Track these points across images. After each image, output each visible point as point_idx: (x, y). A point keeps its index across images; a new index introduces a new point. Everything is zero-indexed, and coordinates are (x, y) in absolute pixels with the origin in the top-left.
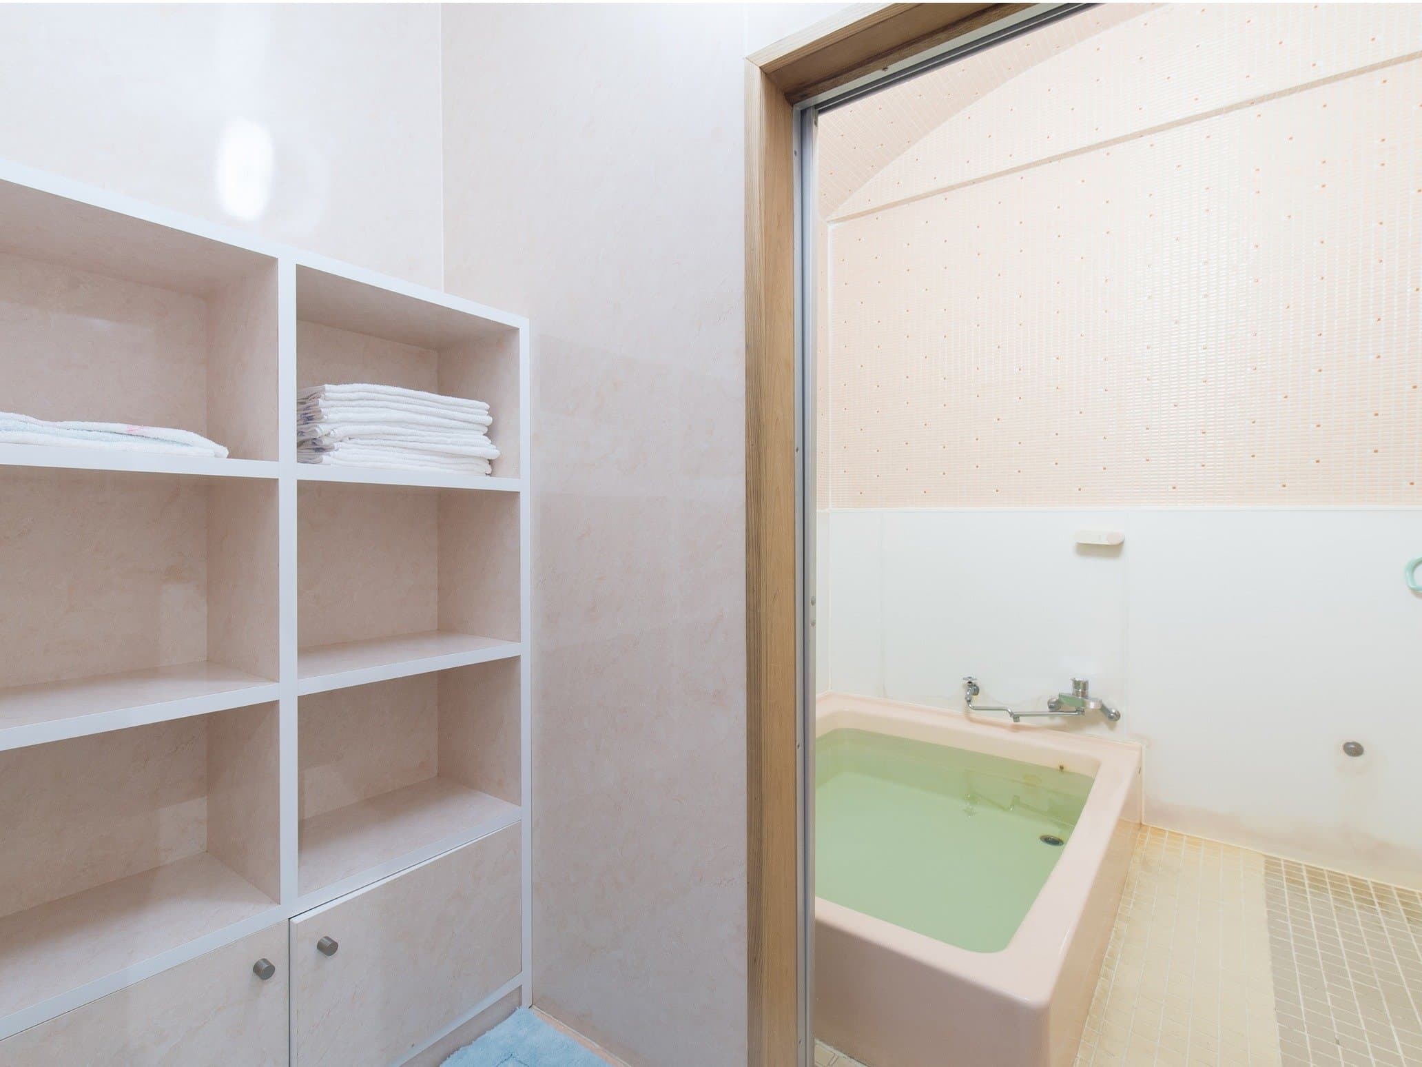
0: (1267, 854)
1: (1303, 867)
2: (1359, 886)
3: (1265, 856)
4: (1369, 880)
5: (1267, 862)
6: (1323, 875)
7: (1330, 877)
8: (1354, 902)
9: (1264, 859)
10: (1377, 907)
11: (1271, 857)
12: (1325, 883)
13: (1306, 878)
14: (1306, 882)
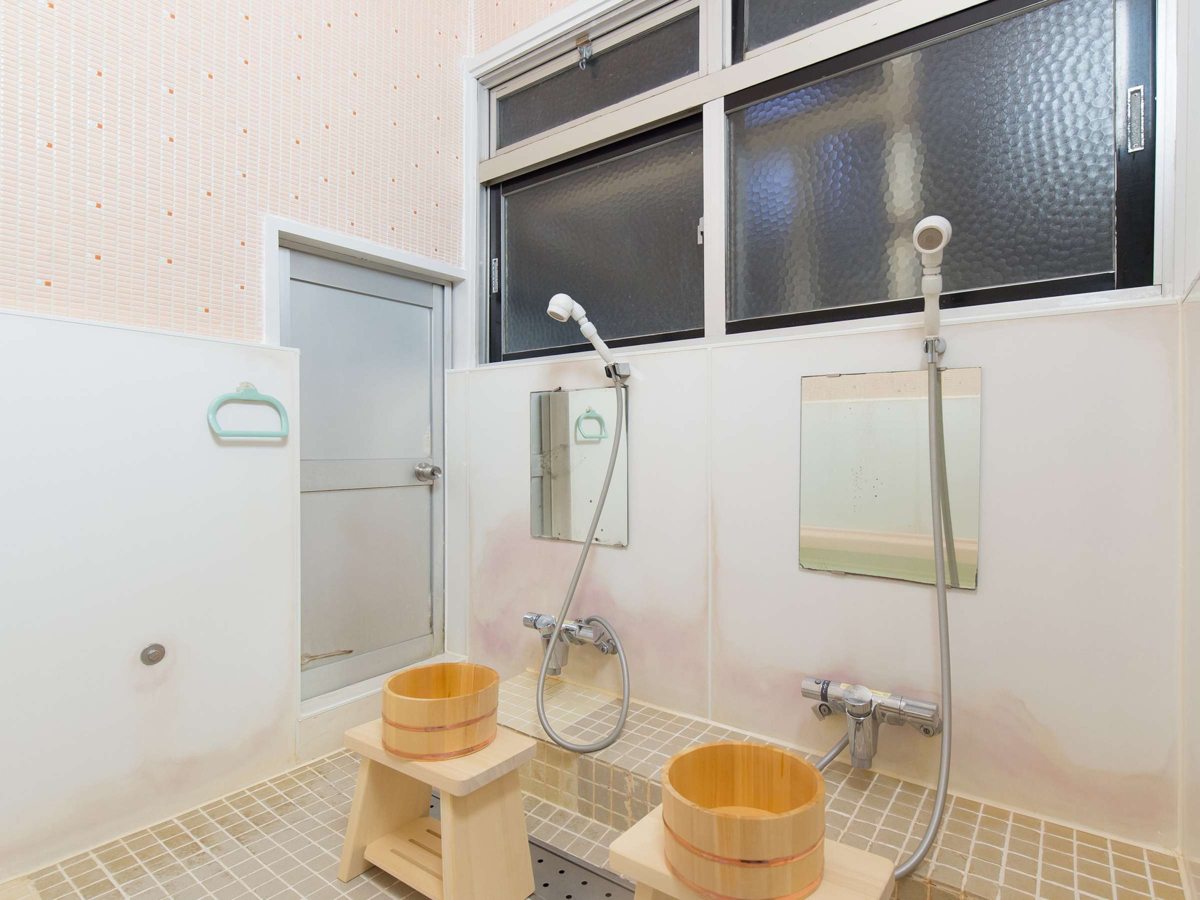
0: (30, 873)
1: (93, 856)
2: (168, 832)
3: (30, 877)
4: (173, 817)
5: (38, 886)
6: (122, 850)
7: (133, 846)
8: (179, 861)
9: (33, 882)
10: (205, 849)
11: (41, 872)
12: (131, 860)
13: (106, 871)
14: (110, 876)
